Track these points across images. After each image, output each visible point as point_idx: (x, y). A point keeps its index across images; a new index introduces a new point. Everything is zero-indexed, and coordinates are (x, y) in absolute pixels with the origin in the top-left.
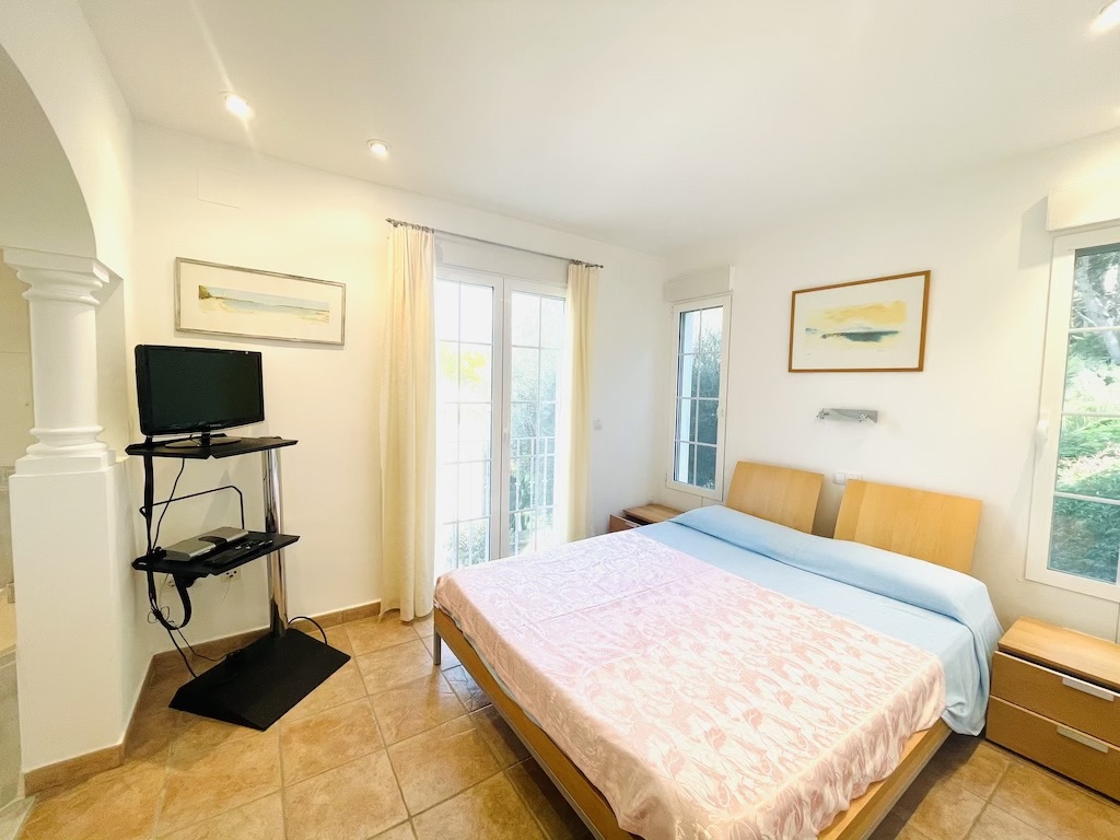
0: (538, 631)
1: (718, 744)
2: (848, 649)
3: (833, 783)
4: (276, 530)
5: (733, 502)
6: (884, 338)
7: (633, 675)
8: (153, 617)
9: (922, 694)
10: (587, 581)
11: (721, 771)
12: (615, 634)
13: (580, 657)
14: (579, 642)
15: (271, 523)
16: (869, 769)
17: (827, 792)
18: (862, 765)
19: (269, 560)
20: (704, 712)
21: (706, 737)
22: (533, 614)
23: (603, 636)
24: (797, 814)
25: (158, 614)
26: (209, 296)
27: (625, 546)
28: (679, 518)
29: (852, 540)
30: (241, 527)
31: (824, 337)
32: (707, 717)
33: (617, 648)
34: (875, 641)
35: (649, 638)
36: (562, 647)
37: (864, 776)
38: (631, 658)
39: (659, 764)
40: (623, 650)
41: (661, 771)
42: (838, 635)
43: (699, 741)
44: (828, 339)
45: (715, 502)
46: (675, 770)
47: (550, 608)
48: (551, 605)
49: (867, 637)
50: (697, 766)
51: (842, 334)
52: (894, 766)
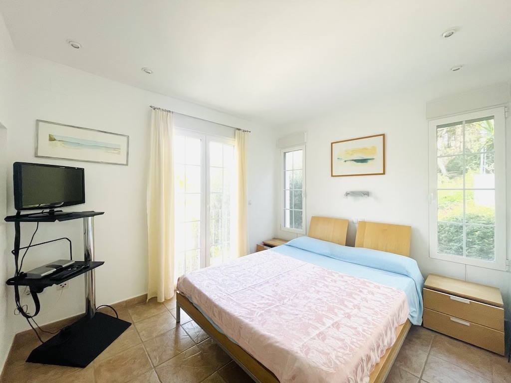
0: (232, 298)
1: (324, 339)
2: (369, 292)
3: (373, 350)
4: (90, 260)
5: (310, 234)
6: (369, 161)
7: (280, 313)
8: (17, 311)
9: (401, 308)
10: (251, 273)
11: (327, 351)
12: (268, 296)
13: (254, 308)
14: (253, 301)
15: (87, 256)
16: (386, 343)
17: (372, 355)
18: (383, 342)
19: (86, 276)
20: (315, 326)
21: (318, 337)
22: (229, 290)
23: (263, 297)
24: (361, 366)
25: (20, 309)
26: (55, 140)
27: (266, 257)
28: (288, 243)
29: (363, 247)
30: (70, 259)
31: (345, 161)
32: (316, 328)
33: (270, 302)
34: (379, 288)
35: (284, 296)
36: (245, 304)
37: (384, 346)
38: (278, 306)
39: (299, 352)
40: (273, 302)
41: (301, 354)
42: (364, 287)
43: (315, 339)
44: (347, 162)
45: (303, 235)
46: (307, 354)
47: (236, 287)
48: (237, 285)
49: (375, 286)
50: (316, 350)
51: (352, 160)
52: (394, 340)
